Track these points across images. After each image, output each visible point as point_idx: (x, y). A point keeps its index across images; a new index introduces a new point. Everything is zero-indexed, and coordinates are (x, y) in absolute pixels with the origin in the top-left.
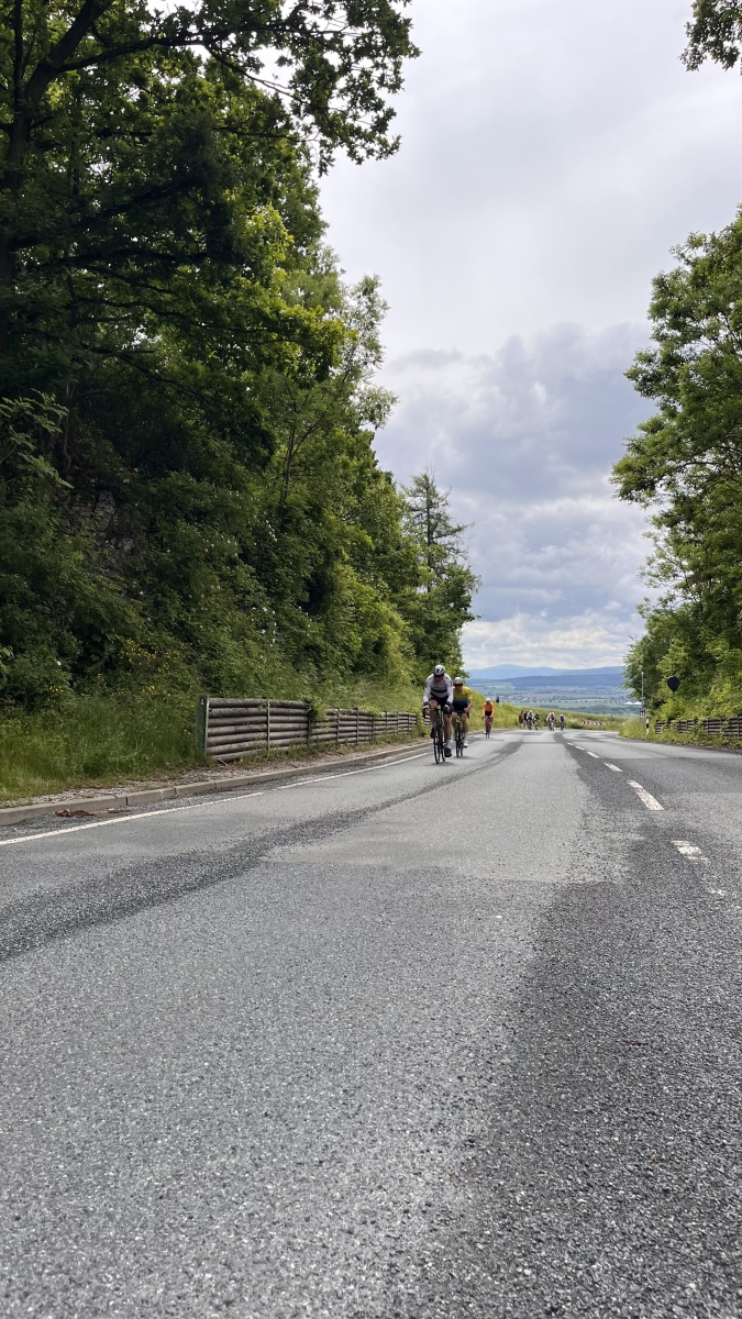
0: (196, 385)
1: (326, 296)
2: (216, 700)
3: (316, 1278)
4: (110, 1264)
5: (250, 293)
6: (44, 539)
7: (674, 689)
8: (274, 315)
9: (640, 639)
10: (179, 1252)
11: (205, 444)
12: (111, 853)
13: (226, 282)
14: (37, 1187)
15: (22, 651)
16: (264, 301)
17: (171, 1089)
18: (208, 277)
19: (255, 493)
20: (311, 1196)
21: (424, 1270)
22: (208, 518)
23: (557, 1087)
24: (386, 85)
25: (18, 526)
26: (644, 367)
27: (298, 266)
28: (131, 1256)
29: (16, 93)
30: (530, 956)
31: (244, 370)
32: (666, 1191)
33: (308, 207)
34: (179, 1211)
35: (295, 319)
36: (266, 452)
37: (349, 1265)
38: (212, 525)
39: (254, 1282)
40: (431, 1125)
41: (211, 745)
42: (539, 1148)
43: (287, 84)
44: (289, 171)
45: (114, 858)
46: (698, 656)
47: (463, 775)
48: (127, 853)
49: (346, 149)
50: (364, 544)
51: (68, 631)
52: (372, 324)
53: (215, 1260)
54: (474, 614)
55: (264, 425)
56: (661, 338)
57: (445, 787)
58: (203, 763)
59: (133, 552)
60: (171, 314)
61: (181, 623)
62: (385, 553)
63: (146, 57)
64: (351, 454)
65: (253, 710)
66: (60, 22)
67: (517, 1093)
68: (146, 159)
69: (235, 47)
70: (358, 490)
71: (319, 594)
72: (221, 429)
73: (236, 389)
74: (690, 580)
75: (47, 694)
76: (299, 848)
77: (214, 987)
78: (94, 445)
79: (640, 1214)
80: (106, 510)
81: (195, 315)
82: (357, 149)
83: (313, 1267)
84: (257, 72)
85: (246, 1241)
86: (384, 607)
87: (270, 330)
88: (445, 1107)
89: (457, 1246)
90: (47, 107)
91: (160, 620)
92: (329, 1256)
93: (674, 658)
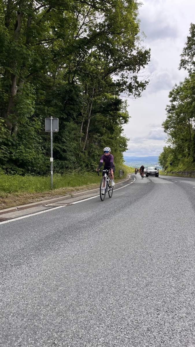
7: (171, 165)
9: (162, 152)
46: (176, 158)
74: (174, 142)
93: (170, 157)
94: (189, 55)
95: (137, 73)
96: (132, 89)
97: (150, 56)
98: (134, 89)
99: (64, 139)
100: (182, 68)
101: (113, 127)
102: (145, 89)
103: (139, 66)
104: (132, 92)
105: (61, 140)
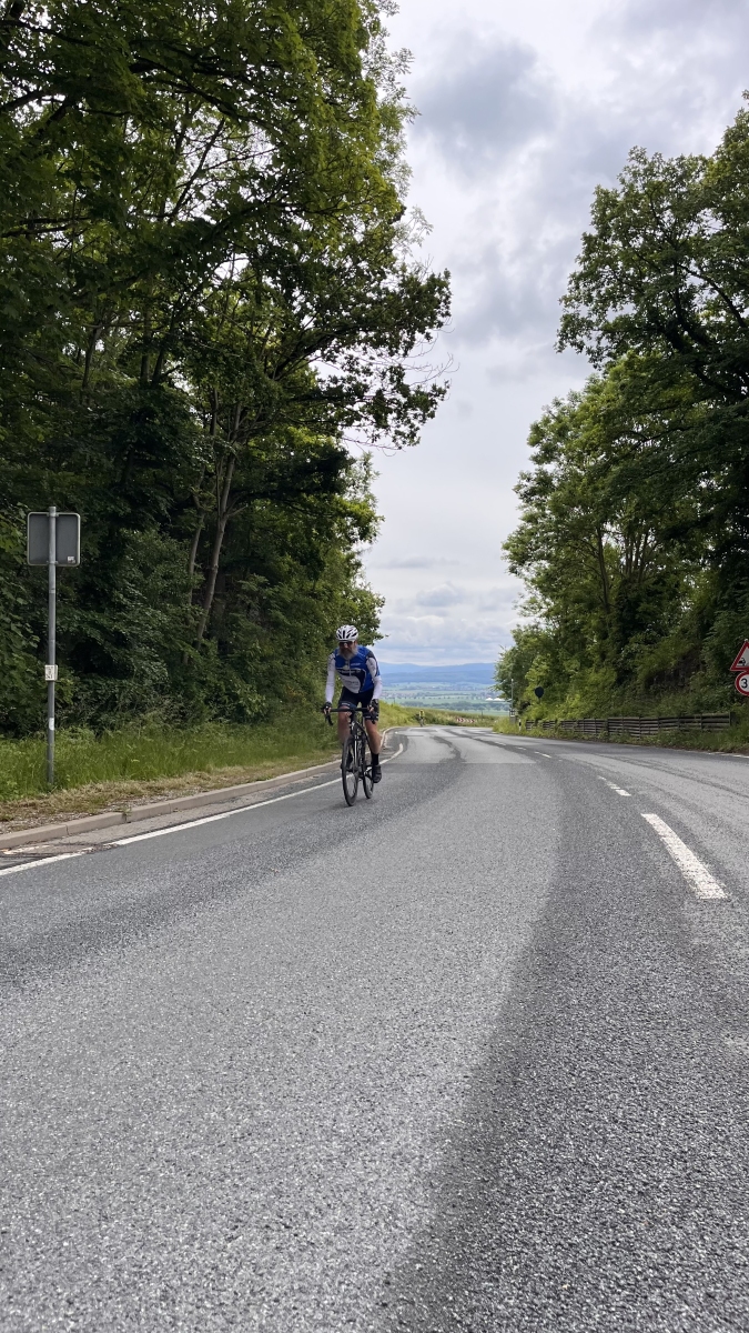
93: (538, 670)
94: (590, 299)
95: (405, 354)
96: (386, 414)
97: (448, 297)
98: (395, 415)
99: (121, 596)
100: (568, 344)
101: (318, 551)
102: (432, 416)
103: (411, 332)
104: (386, 427)
105: (108, 597)
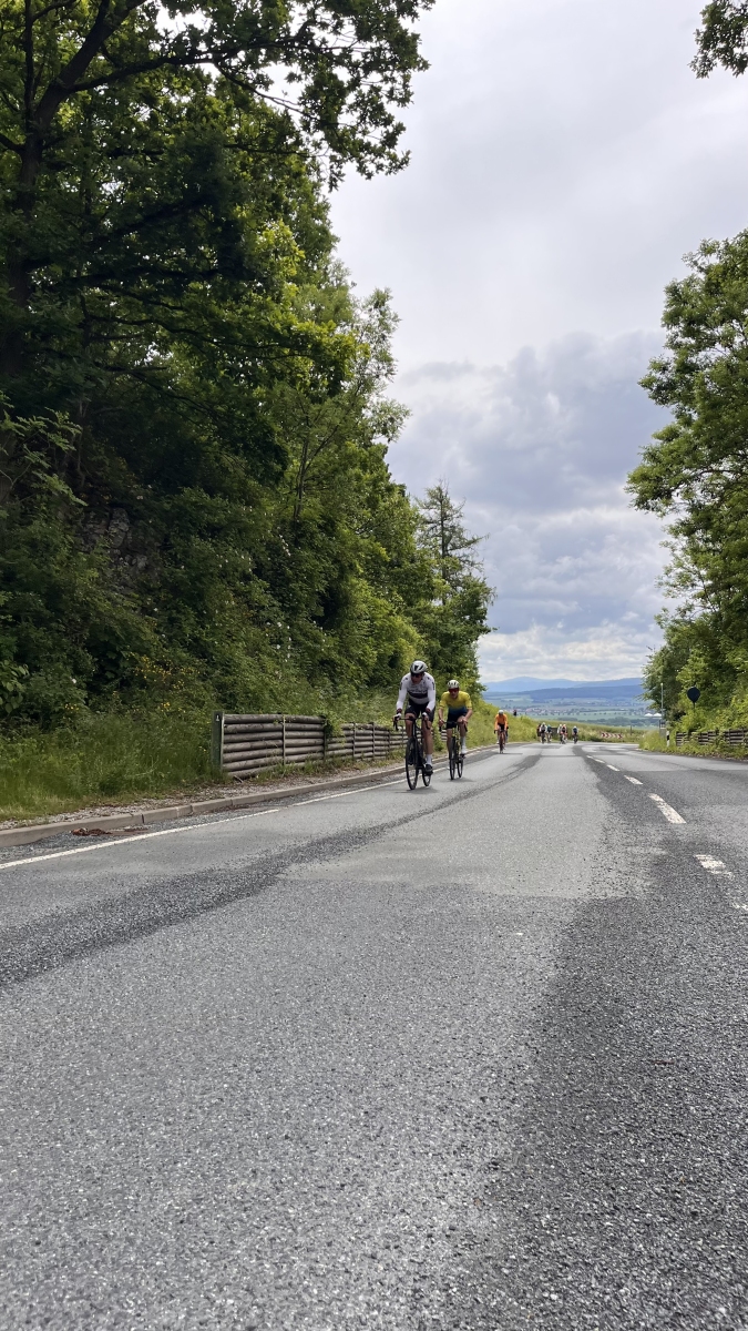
0: (208, 401)
1: (337, 309)
2: (231, 716)
3: (339, 1304)
4: (131, 1289)
5: (262, 307)
6: (58, 558)
7: (694, 700)
8: (286, 331)
9: (658, 650)
10: (201, 1277)
11: (218, 460)
12: (127, 872)
13: (237, 298)
14: (56, 1212)
15: (38, 669)
16: (276, 317)
17: (191, 1111)
18: (220, 294)
19: (268, 508)
20: (334, 1220)
21: (448, 1295)
22: (222, 534)
23: (582, 1107)
24: (395, 99)
25: (33, 544)
26: (658, 375)
27: (308, 281)
28: (153, 1281)
29: (27, 114)
30: (552, 974)
31: (255, 387)
32: (694, 1214)
33: (319, 222)
34: (200, 1236)
35: (306, 336)
36: (279, 467)
37: (373, 1290)
38: (226, 541)
39: (276, 1308)
40: (454, 1148)
41: (227, 762)
42: (565, 1171)
43: (296, 101)
44: (299, 186)
45: (131, 876)
46: (719, 667)
47: (482, 790)
48: (143, 871)
49: (355, 164)
50: (379, 555)
51: (83, 649)
52: (384, 337)
53: (237, 1285)
54: (490, 627)
55: (277, 440)
56: (675, 346)
57: (464, 801)
58: (220, 780)
59: (147, 568)
60: (182, 330)
61: (196, 640)
62: (399, 566)
63: (157, 77)
64: (364, 467)
65: (269, 726)
66: (70, 41)
67: (541, 1114)
68: (157, 177)
69: (244, 65)
70: (372, 503)
71: (333, 609)
72: (233, 444)
73: (248, 405)
74: (708, 590)
75: (61, 711)
76: (316, 866)
77: (232, 1007)
78: (108, 463)
79: (668, 1237)
80: (120, 527)
81: (206, 332)
82: (367, 164)
83: (336, 1292)
84: (267, 89)
85: (267, 1266)
86: (399, 620)
87: (283, 345)
88: (468, 1129)
89: (482, 1270)
90: (60, 127)
91: (175, 636)
92: (352, 1282)
